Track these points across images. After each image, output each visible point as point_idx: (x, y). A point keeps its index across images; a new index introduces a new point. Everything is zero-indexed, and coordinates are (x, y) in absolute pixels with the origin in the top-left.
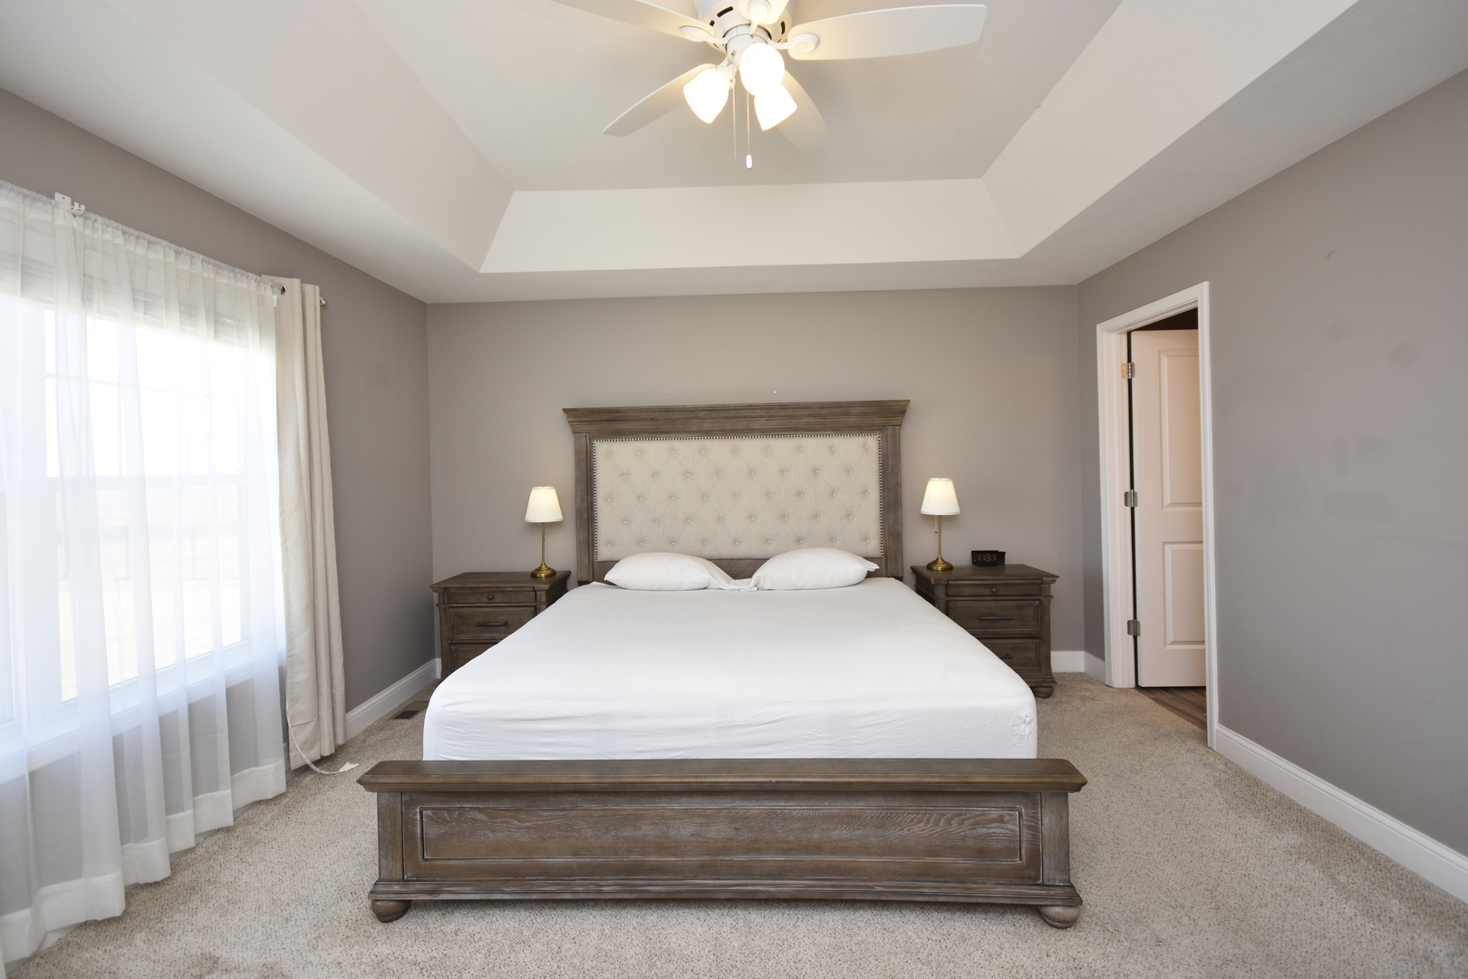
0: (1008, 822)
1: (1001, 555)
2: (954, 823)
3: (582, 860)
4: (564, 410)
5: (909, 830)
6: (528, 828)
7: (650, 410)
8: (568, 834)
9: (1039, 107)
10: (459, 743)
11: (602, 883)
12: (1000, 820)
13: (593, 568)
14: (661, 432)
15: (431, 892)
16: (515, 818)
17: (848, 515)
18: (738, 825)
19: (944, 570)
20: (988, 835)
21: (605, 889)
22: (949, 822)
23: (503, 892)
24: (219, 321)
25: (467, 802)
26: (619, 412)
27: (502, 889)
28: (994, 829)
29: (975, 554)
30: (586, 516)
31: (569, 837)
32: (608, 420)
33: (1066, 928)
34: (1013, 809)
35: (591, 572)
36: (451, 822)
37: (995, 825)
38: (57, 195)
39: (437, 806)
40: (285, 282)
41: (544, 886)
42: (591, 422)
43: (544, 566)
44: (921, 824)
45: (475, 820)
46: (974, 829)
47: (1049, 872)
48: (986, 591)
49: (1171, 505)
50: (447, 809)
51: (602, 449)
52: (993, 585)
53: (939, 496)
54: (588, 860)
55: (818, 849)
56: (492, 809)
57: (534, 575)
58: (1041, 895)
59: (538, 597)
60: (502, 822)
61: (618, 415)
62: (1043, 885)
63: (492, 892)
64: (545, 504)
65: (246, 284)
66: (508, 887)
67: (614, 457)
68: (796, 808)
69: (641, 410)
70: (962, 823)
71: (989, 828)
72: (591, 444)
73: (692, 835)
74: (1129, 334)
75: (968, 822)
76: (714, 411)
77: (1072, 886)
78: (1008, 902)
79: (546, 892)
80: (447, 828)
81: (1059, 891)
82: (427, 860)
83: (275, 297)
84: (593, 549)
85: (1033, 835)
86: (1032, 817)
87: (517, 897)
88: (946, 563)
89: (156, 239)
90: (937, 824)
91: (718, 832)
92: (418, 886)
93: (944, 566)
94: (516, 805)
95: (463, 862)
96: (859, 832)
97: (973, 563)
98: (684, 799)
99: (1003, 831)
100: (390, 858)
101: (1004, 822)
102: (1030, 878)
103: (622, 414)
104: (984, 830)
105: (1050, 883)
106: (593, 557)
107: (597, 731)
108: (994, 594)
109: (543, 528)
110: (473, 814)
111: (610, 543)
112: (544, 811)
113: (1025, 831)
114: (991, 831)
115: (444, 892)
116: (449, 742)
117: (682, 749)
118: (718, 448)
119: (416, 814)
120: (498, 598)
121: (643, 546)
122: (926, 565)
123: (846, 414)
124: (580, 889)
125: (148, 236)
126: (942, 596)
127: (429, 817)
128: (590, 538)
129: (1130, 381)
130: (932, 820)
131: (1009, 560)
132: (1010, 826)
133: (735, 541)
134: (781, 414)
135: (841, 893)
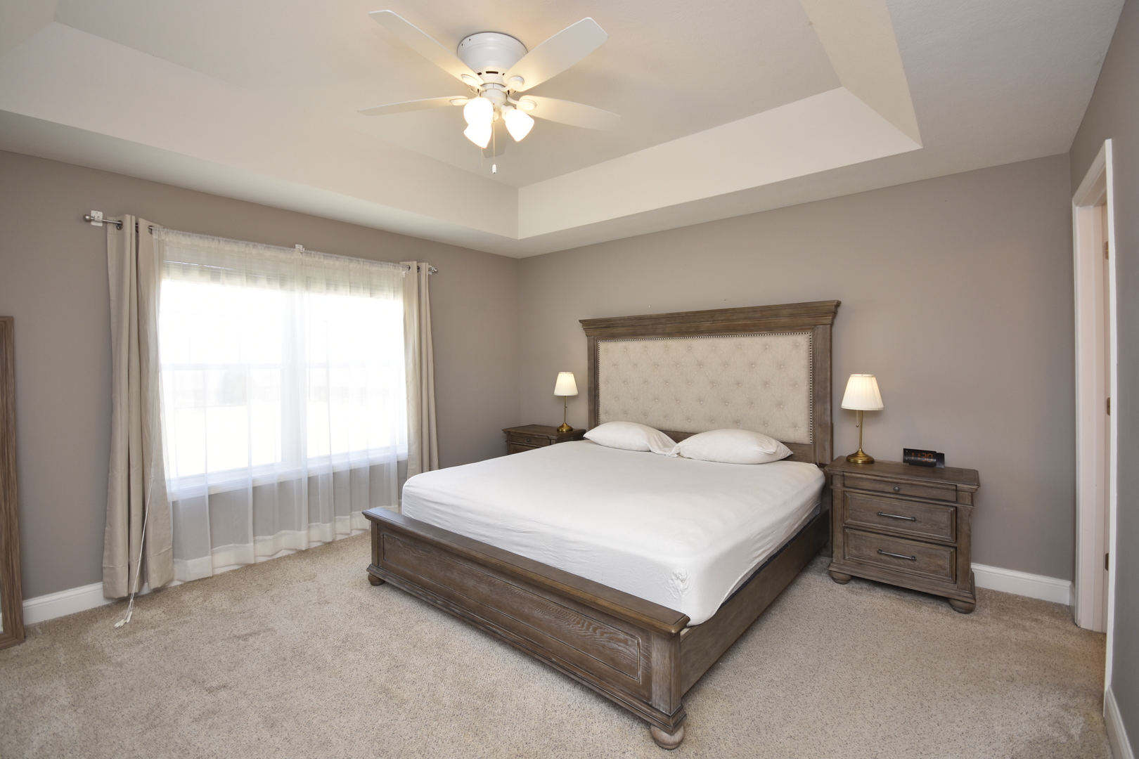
0: (630, 646)
1: (940, 457)
2: (598, 632)
4: (580, 321)
5: (573, 627)
6: (415, 557)
7: (630, 318)
10: (410, 507)
11: (438, 598)
12: (625, 642)
14: (639, 335)
15: (383, 576)
16: (411, 550)
17: (780, 404)
18: (491, 588)
19: (864, 463)
20: (618, 651)
22: (595, 630)
24: (372, 288)
25: (396, 535)
26: (611, 321)
28: (622, 648)
29: (907, 452)
30: (593, 393)
32: (606, 327)
34: (634, 637)
36: (392, 544)
37: (622, 644)
38: (297, 246)
39: (388, 534)
40: (409, 263)
42: (596, 329)
43: (565, 425)
44: (579, 626)
45: (399, 546)
46: (610, 642)
47: (656, 697)
48: (889, 488)
50: (391, 537)
51: (603, 347)
52: (895, 484)
56: (404, 542)
57: (560, 430)
58: (646, 711)
59: (551, 443)
60: (407, 550)
61: (611, 323)
62: (651, 706)
64: (566, 384)
65: (387, 269)
67: (611, 351)
68: (517, 588)
69: (624, 319)
70: (602, 634)
71: (619, 646)
72: (597, 344)
73: (473, 586)
75: (605, 635)
76: (671, 317)
78: (624, 705)
79: (418, 593)
80: (390, 546)
81: (658, 715)
82: (385, 560)
83: (404, 273)
84: (597, 416)
85: (647, 663)
86: (646, 649)
87: (408, 591)
88: (867, 456)
89: (339, 256)
90: (587, 630)
92: (381, 571)
93: (865, 459)
94: (411, 543)
95: (395, 566)
96: (547, 617)
97: (904, 461)
98: (470, 563)
99: (628, 652)
100: (375, 554)
101: (628, 645)
102: (644, 696)
103: (614, 323)
104: (616, 646)
105: (656, 707)
108: (896, 493)
109: (565, 400)
110: (398, 543)
111: (607, 413)
112: (420, 549)
113: (641, 657)
114: (620, 648)
116: (407, 506)
118: (677, 346)
119: (382, 536)
120: (532, 441)
121: (626, 416)
122: (847, 455)
123: (777, 316)
125: (336, 255)
126: (839, 485)
127: (386, 539)
128: (596, 409)
130: (585, 625)
132: (632, 650)
133: (688, 419)
134: (722, 318)
135: (534, 653)
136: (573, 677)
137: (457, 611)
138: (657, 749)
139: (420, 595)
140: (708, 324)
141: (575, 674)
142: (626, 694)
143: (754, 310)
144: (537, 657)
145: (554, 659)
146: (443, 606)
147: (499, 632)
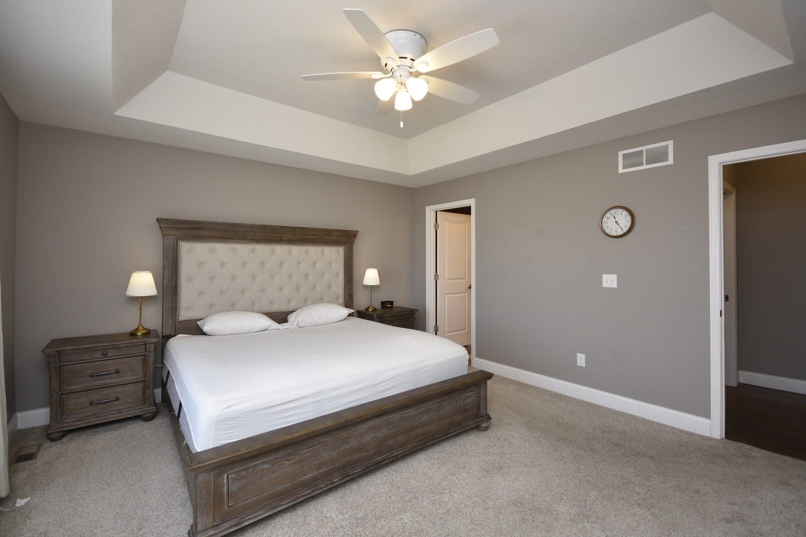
1: (391, 303)
2: (458, 402)
3: (322, 470)
4: (157, 219)
5: (446, 409)
6: (294, 463)
7: (223, 224)
8: (315, 459)
9: (447, 123)
10: (232, 431)
11: (333, 478)
13: (175, 326)
14: (228, 239)
15: (237, 525)
16: (286, 460)
17: (330, 286)
18: (389, 428)
20: (467, 404)
21: (335, 480)
23: (282, 505)
25: (258, 460)
26: (201, 224)
27: (281, 504)
28: (469, 400)
29: (382, 303)
30: (171, 292)
31: (316, 460)
32: (192, 229)
33: (486, 430)
34: (474, 391)
35: (174, 329)
36: (247, 476)
39: (238, 469)
41: (304, 492)
42: (178, 229)
43: (141, 327)
45: (263, 470)
46: (464, 402)
47: (483, 412)
48: (394, 318)
49: (448, 279)
50: (246, 469)
51: (185, 247)
52: (396, 316)
53: (371, 277)
54: (325, 469)
55: (417, 427)
56: (274, 459)
57: (133, 334)
58: (481, 420)
59: (147, 348)
60: (279, 465)
61: (200, 225)
62: (481, 416)
63: (275, 508)
64: (143, 283)
66: (284, 501)
67: (194, 252)
68: (411, 412)
69: (217, 224)
70: (460, 401)
72: (178, 243)
73: (372, 438)
74: (436, 212)
75: (462, 400)
77: (488, 414)
79: (306, 495)
80: (245, 481)
81: (486, 417)
82: (231, 506)
84: (176, 313)
86: (478, 393)
87: (291, 504)
88: (374, 307)
90: (453, 404)
91: (381, 433)
92: (227, 525)
93: (372, 309)
94: (287, 452)
95: (254, 499)
96: (430, 416)
97: (382, 307)
98: (369, 422)
99: (471, 401)
100: (205, 516)
101: (471, 397)
102: (477, 415)
103: (202, 225)
104: (466, 402)
105: (483, 415)
106: (176, 319)
107: (316, 402)
108: (397, 320)
109: (141, 301)
110: (262, 467)
111: (189, 308)
112: (303, 450)
113: (477, 398)
115: (245, 521)
116: (224, 432)
117: (356, 401)
118: (262, 249)
119: (223, 479)
120: (111, 353)
121: (213, 309)
122: (365, 309)
124: (323, 486)
127: (233, 479)
128: (174, 306)
129: (436, 231)
131: (395, 305)
132: (473, 398)
134: (300, 233)
135: (426, 443)
136: (450, 435)
137: (358, 470)
138: (485, 432)
139: (310, 493)
140: (289, 236)
141: (450, 433)
142: (472, 420)
143: (320, 230)
144: (428, 444)
145: (437, 436)
146: (342, 479)
147: (399, 453)
